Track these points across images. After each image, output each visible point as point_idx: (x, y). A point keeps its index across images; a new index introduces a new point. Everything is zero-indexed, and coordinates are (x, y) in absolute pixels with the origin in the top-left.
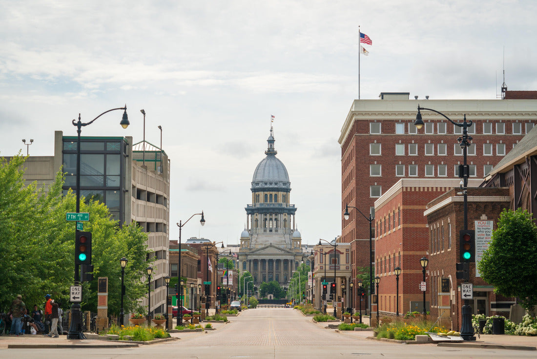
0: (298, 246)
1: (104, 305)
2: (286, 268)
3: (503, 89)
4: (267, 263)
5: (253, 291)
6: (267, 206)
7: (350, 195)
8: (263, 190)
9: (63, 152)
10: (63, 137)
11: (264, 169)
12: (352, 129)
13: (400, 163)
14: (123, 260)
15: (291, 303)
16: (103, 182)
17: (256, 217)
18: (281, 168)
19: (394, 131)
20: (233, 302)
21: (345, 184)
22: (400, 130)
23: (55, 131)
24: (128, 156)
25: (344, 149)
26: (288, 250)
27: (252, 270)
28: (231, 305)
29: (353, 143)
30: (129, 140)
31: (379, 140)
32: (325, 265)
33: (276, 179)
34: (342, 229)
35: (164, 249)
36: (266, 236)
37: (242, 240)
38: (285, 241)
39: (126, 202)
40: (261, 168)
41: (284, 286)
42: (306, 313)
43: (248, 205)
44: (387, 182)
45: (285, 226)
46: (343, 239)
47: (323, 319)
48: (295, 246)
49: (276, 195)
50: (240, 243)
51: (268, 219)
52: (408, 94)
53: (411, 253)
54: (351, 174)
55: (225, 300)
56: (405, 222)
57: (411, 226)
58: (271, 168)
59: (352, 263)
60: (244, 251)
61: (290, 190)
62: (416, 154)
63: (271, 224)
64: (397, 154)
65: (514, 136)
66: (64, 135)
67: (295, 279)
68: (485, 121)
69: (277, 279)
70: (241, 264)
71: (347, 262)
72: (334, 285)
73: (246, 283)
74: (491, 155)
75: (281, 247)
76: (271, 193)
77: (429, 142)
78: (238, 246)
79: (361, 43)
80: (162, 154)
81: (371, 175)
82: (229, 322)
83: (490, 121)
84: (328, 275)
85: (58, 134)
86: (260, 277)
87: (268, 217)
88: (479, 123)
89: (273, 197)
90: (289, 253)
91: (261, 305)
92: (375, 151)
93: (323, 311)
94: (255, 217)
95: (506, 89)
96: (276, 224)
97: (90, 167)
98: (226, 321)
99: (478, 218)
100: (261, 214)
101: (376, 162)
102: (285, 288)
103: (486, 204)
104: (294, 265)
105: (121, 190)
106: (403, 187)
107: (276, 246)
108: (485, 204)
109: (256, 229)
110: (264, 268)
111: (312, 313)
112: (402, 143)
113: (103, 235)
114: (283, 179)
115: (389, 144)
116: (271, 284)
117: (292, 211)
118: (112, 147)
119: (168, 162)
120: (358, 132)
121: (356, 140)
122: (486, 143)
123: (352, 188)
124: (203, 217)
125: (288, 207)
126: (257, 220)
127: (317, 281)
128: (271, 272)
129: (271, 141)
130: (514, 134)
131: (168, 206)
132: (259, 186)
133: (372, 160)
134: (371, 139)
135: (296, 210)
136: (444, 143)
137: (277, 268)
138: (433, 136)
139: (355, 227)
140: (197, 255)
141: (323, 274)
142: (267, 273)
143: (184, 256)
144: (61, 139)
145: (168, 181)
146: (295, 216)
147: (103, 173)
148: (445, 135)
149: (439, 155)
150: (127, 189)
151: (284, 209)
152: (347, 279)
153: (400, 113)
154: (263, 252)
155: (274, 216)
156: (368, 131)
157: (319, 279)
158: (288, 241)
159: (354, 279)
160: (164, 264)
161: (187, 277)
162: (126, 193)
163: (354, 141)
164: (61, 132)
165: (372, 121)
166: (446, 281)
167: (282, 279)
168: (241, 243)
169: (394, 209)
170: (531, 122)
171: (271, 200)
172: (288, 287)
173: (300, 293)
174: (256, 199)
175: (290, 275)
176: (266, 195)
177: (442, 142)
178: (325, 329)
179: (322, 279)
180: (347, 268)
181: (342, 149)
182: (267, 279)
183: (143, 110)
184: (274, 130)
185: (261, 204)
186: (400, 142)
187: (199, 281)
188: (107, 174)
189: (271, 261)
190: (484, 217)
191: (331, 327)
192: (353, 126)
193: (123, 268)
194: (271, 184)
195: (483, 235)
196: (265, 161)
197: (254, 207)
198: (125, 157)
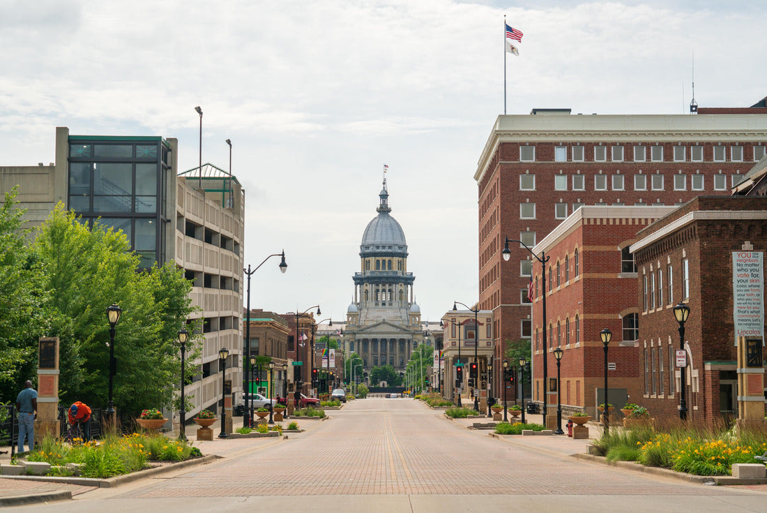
0: (417, 323)
1: (51, 394)
2: (402, 350)
3: (692, 107)
4: (379, 343)
5: (362, 377)
6: (379, 275)
7: (491, 246)
8: (375, 255)
9: (68, 160)
10: (69, 136)
11: (376, 230)
12: (495, 157)
13: (561, 200)
14: (113, 310)
15: (409, 392)
16: (130, 207)
17: (367, 288)
18: (396, 228)
19: (552, 157)
20: (335, 391)
21: (483, 234)
22: (560, 156)
23: (57, 128)
24: (170, 168)
25: (482, 187)
26: (405, 327)
27: (361, 352)
28: (333, 394)
29: (497, 174)
30: (172, 144)
31: (533, 169)
32: (459, 340)
33: (390, 241)
34: (480, 293)
35: (236, 314)
36: (378, 311)
37: (349, 315)
38: (401, 317)
39: (168, 238)
40: (372, 229)
41: (399, 372)
42: (433, 406)
43: (356, 273)
44: (544, 226)
45: (401, 299)
46: (482, 305)
47: (461, 414)
48: (413, 323)
49: (390, 261)
50: (346, 320)
51: (380, 290)
52: (569, 110)
53: (596, 316)
54: (493, 217)
55: (324, 387)
56: (586, 270)
57: (596, 276)
58: (384, 229)
59: (495, 337)
60: (352, 329)
61: (407, 255)
62: (583, 189)
63: (384, 297)
64: (557, 189)
65: (715, 163)
66: (71, 133)
67: (415, 362)
68: (676, 144)
69: (392, 363)
70: (347, 344)
71: (489, 336)
72: (474, 367)
73: (353, 368)
74: (684, 189)
75: (396, 323)
76: (384, 258)
77: (601, 172)
78: (345, 323)
79: (507, 39)
80: (233, 182)
81: (521, 218)
82: (328, 418)
83: (683, 144)
84: (463, 353)
85: (61, 131)
86: (370, 360)
87: (380, 287)
88: (668, 146)
89: (387, 264)
90: (405, 331)
91: (371, 394)
92: (528, 184)
93: (456, 402)
94: (364, 287)
95: (696, 107)
96: (390, 296)
97: (112, 184)
98: (323, 417)
99: (738, 248)
100: (372, 283)
101: (528, 200)
102: (401, 374)
103: (751, 223)
104: (412, 346)
105: (159, 220)
106: (583, 219)
107: (390, 322)
108: (749, 223)
109: (366, 302)
110: (375, 350)
111: (441, 405)
112: (563, 174)
113: (113, 279)
114: (399, 242)
115: (545, 175)
116: (384, 368)
117: (409, 280)
118: (143, 151)
119: (242, 193)
120: (504, 159)
121: (501, 171)
122: (677, 173)
123: (495, 236)
124: (283, 259)
125: (405, 276)
126: (367, 292)
127: (447, 363)
128: (384, 354)
129: (384, 196)
130: (715, 161)
131: (241, 255)
132: (370, 250)
133: (522, 197)
134: (521, 169)
135: (413, 279)
136: (620, 174)
137: (392, 349)
138: (605, 163)
139: (499, 288)
140: (286, 328)
141: (457, 353)
142: (379, 355)
143: (267, 328)
144: (68, 141)
145: (242, 219)
146: (414, 286)
147: (130, 193)
148: (622, 163)
149: (613, 189)
150: (168, 218)
151: (399, 278)
152: (489, 359)
153: (561, 133)
154: (374, 330)
155: (387, 287)
156: (517, 158)
157: (450, 359)
158: (404, 316)
159: (498, 358)
160: (236, 336)
161: (272, 356)
162: (168, 224)
163: (499, 171)
164: (66, 129)
165: (523, 144)
166: (754, 343)
167: (397, 362)
168: (348, 319)
169: (567, 253)
170: (739, 145)
171: (384, 268)
172: (405, 372)
173: (422, 379)
174: (366, 265)
175: (406, 358)
176: (378, 261)
177: (618, 172)
178: (470, 431)
179: (455, 359)
180: (488, 344)
181: (480, 187)
182: (379, 363)
183: (199, 107)
184: (387, 182)
185: (372, 272)
186: (561, 172)
187: (290, 362)
188: (136, 194)
189: (384, 341)
190: (747, 245)
191: (477, 426)
192: (497, 151)
193: (113, 325)
194: (384, 247)
195: (747, 276)
196: (376, 220)
197: (363, 276)
198: (166, 170)
